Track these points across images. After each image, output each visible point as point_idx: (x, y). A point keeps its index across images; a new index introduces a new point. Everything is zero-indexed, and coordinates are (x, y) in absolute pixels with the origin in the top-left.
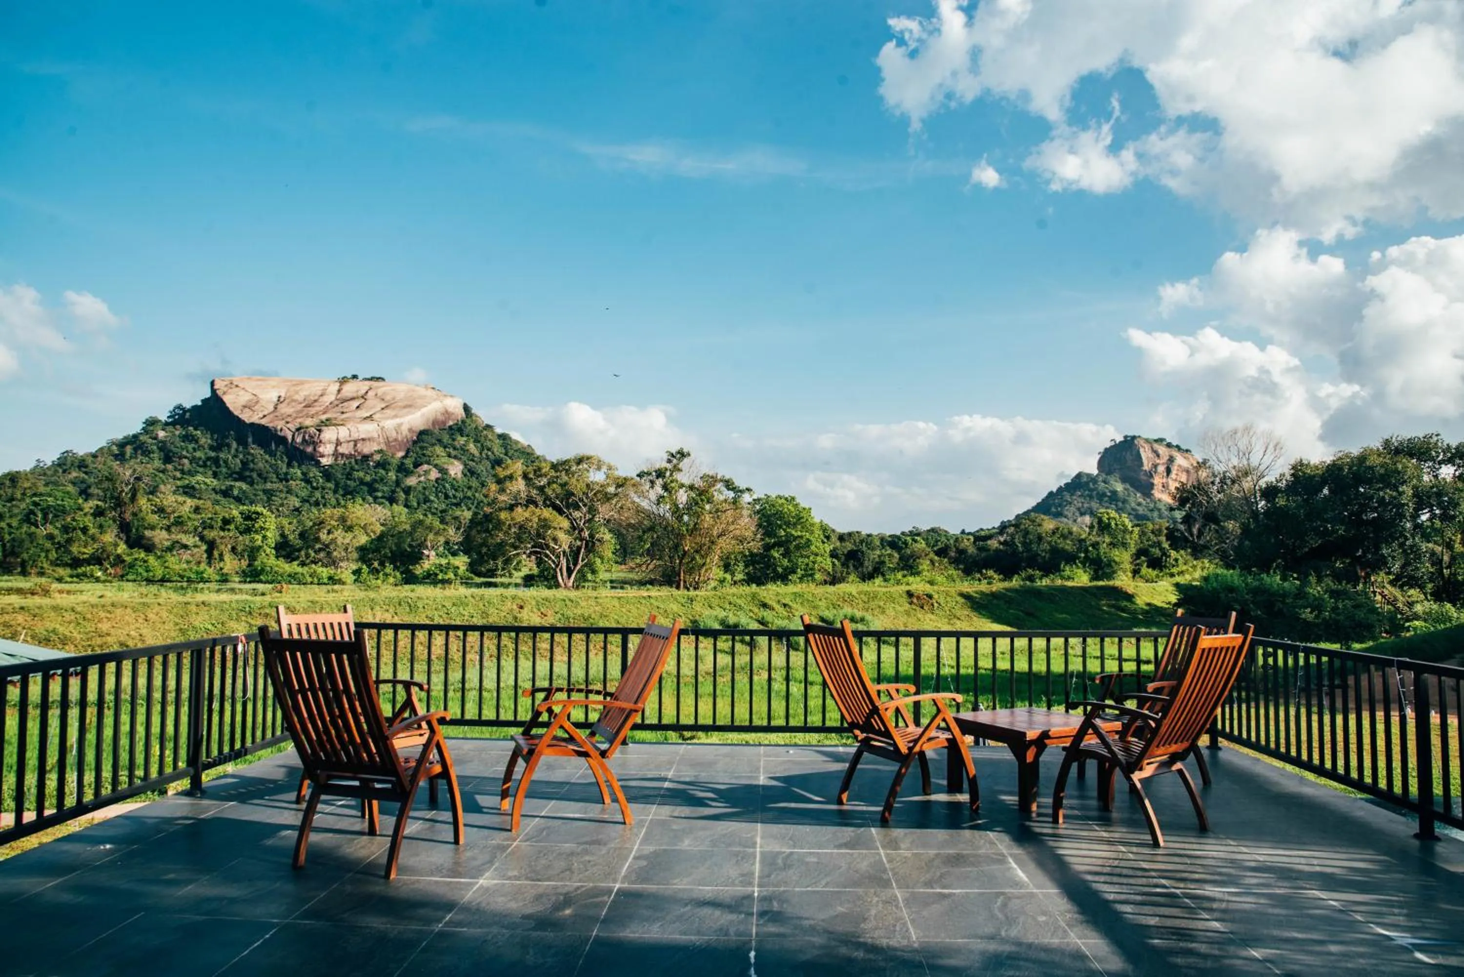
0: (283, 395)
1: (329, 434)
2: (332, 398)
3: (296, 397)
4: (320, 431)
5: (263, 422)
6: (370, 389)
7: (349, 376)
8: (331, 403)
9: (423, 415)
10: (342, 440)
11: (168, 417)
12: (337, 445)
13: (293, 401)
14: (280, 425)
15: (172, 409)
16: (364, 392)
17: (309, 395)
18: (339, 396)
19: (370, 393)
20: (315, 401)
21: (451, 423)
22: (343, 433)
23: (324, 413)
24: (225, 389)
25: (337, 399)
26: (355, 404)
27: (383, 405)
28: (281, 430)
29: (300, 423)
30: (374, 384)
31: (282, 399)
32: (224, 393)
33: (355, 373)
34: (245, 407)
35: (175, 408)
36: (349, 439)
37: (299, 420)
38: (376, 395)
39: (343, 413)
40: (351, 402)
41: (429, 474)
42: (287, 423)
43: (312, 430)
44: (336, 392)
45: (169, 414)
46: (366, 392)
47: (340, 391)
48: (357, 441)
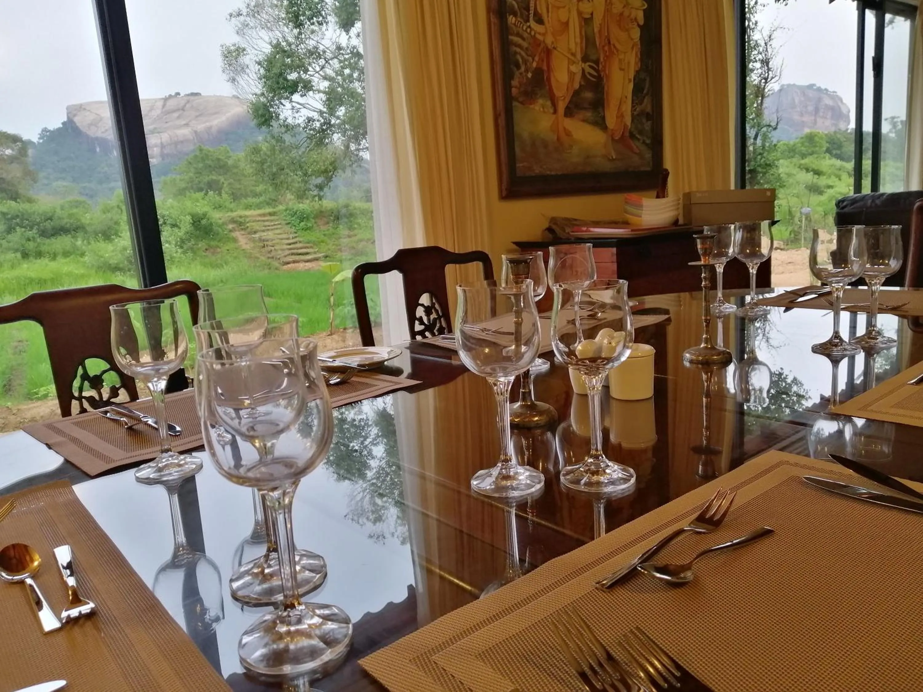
1: (156, 140)
2: (159, 112)
5: (104, 136)
7: (173, 94)
8: (157, 116)
10: (165, 144)
11: (39, 139)
12: (162, 148)
16: (182, 105)
18: (164, 110)
19: (188, 106)
22: (166, 137)
24: (75, 113)
25: (162, 113)
26: (176, 115)
27: (197, 114)
30: (192, 98)
32: (75, 116)
33: (177, 91)
34: (91, 125)
35: (43, 131)
36: (170, 142)
38: (193, 106)
39: (166, 123)
40: (173, 114)
44: (161, 107)
46: (185, 106)
47: (164, 106)
48: (176, 143)
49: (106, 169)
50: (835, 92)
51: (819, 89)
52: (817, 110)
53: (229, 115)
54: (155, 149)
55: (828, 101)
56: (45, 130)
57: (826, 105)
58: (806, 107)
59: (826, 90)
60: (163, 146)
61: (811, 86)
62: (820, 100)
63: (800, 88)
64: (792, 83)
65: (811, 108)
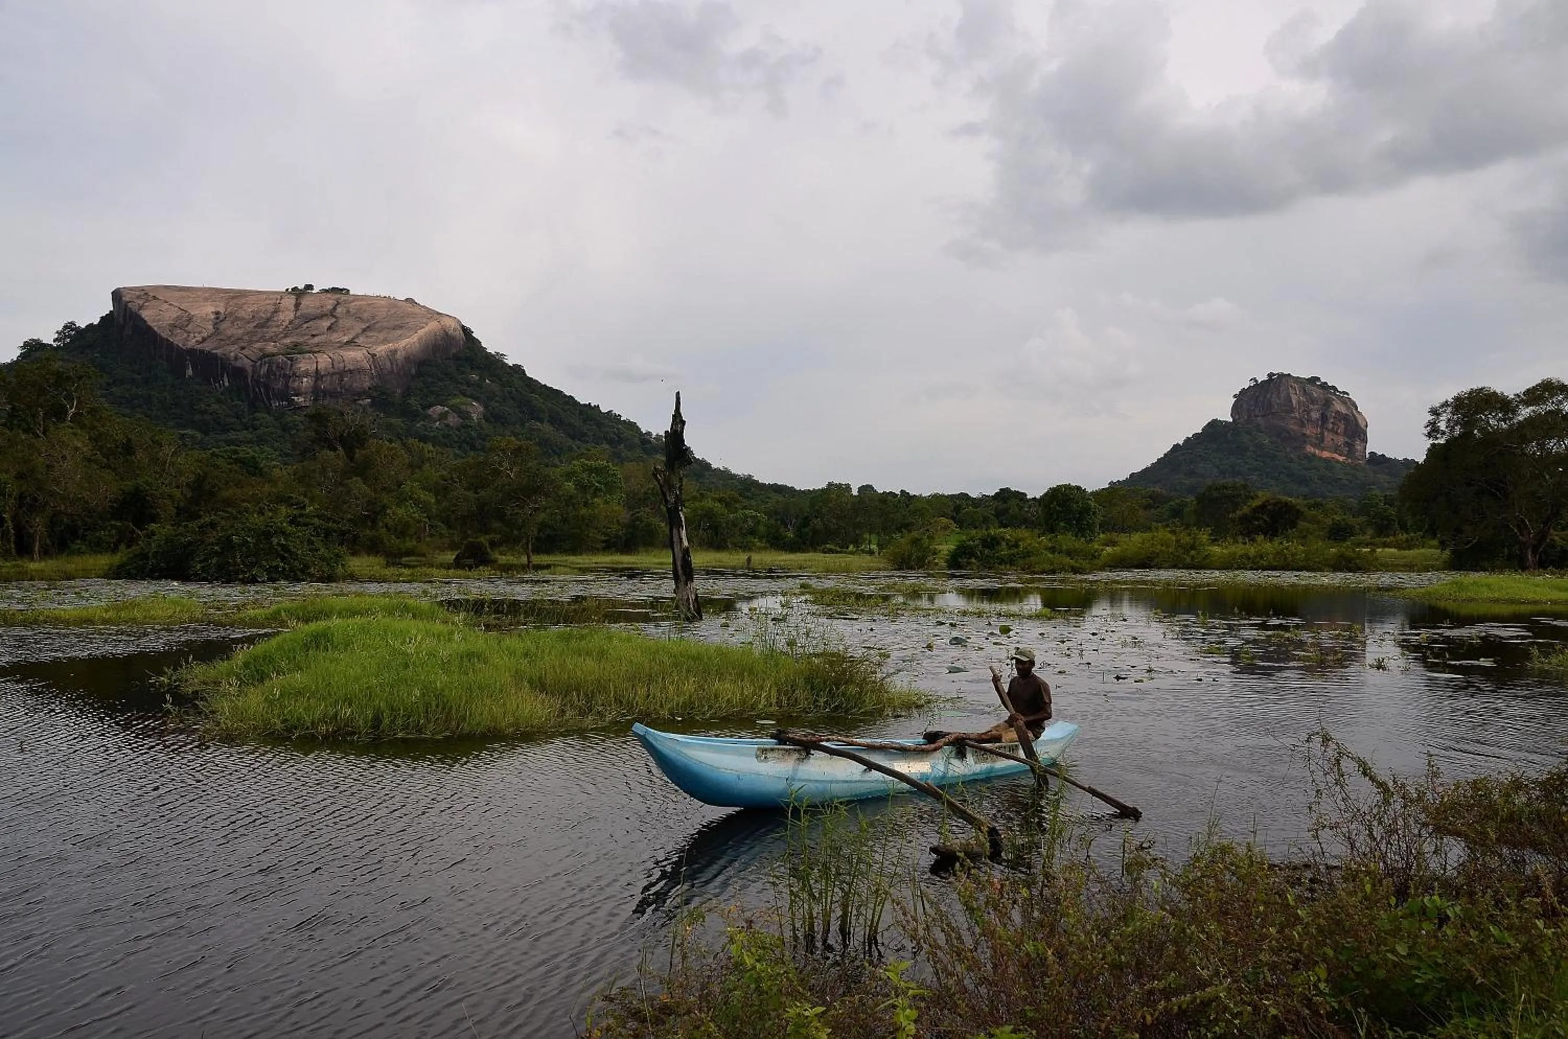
0: (222, 310)
1: (305, 364)
2: (290, 315)
3: (242, 314)
4: (291, 359)
5: (207, 346)
6: (338, 304)
7: (302, 287)
8: (290, 323)
9: (420, 339)
10: (322, 372)
11: (58, 340)
12: (317, 379)
13: (237, 319)
14: (232, 351)
15: (60, 329)
16: (330, 307)
17: (258, 312)
18: (298, 314)
19: (337, 310)
20: (268, 319)
21: (454, 351)
22: (323, 361)
23: (286, 336)
24: (141, 302)
25: (299, 317)
26: (326, 324)
27: (364, 326)
28: (236, 358)
29: (261, 350)
30: (337, 297)
31: (222, 317)
32: (141, 307)
33: (306, 283)
34: (174, 326)
35: (66, 327)
36: (332, 370)
37: (258, 345)
38: (348, 312)
39: (313, 336)
40: (318, 322)
41: (446, 418)
42: (243, 348)
43: (281, 359)
44: (292, 307)
45: (56, 336)
46: (335, 308)
47: (297, 306)
48: (342, 373)
49: (215, 406)
50: (1347, 394)
51: (1324, 386)
52: (1324, 418)
53: (421, 332)
54: (305, 380)
55: (1339, 407)
56: (70, 326)
57: (1338, 412)
58: (1308, 412)
59: (1334, 388)
60: (318, 375)
61: (1314, 380)
62: (1327, 403)
63: (1298, 380)
64: (1286, 372)
65: (1315, 415)
